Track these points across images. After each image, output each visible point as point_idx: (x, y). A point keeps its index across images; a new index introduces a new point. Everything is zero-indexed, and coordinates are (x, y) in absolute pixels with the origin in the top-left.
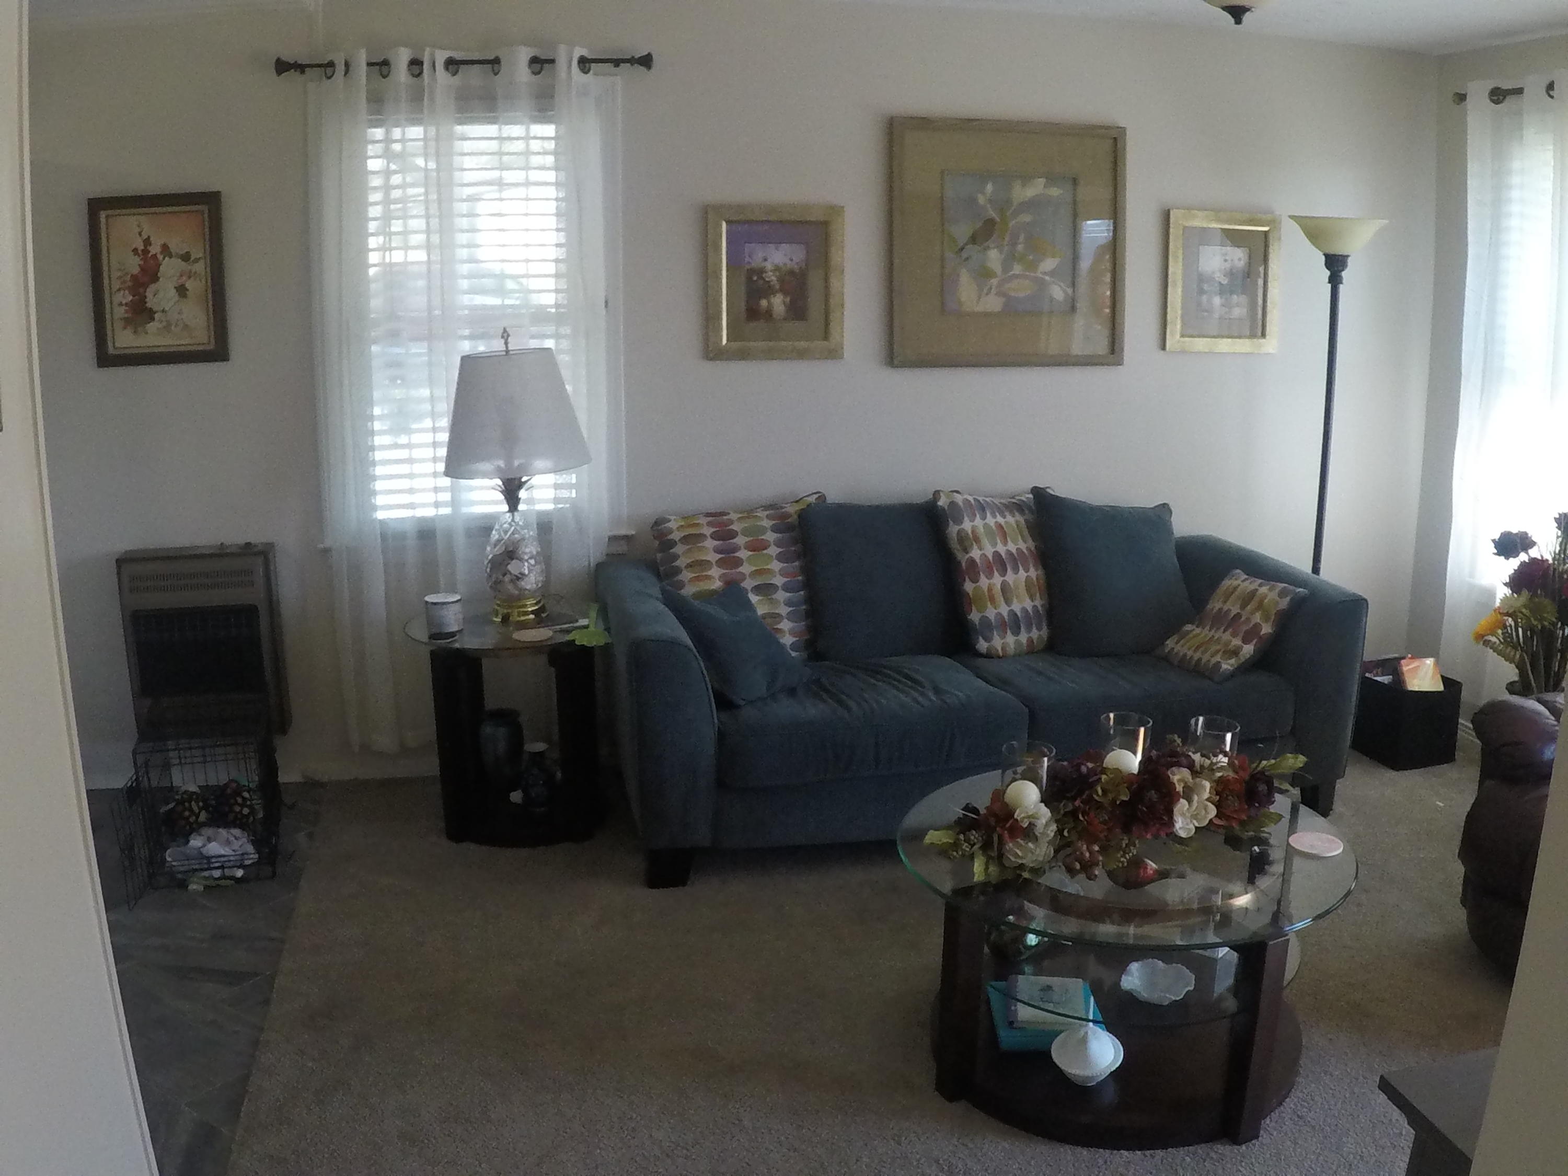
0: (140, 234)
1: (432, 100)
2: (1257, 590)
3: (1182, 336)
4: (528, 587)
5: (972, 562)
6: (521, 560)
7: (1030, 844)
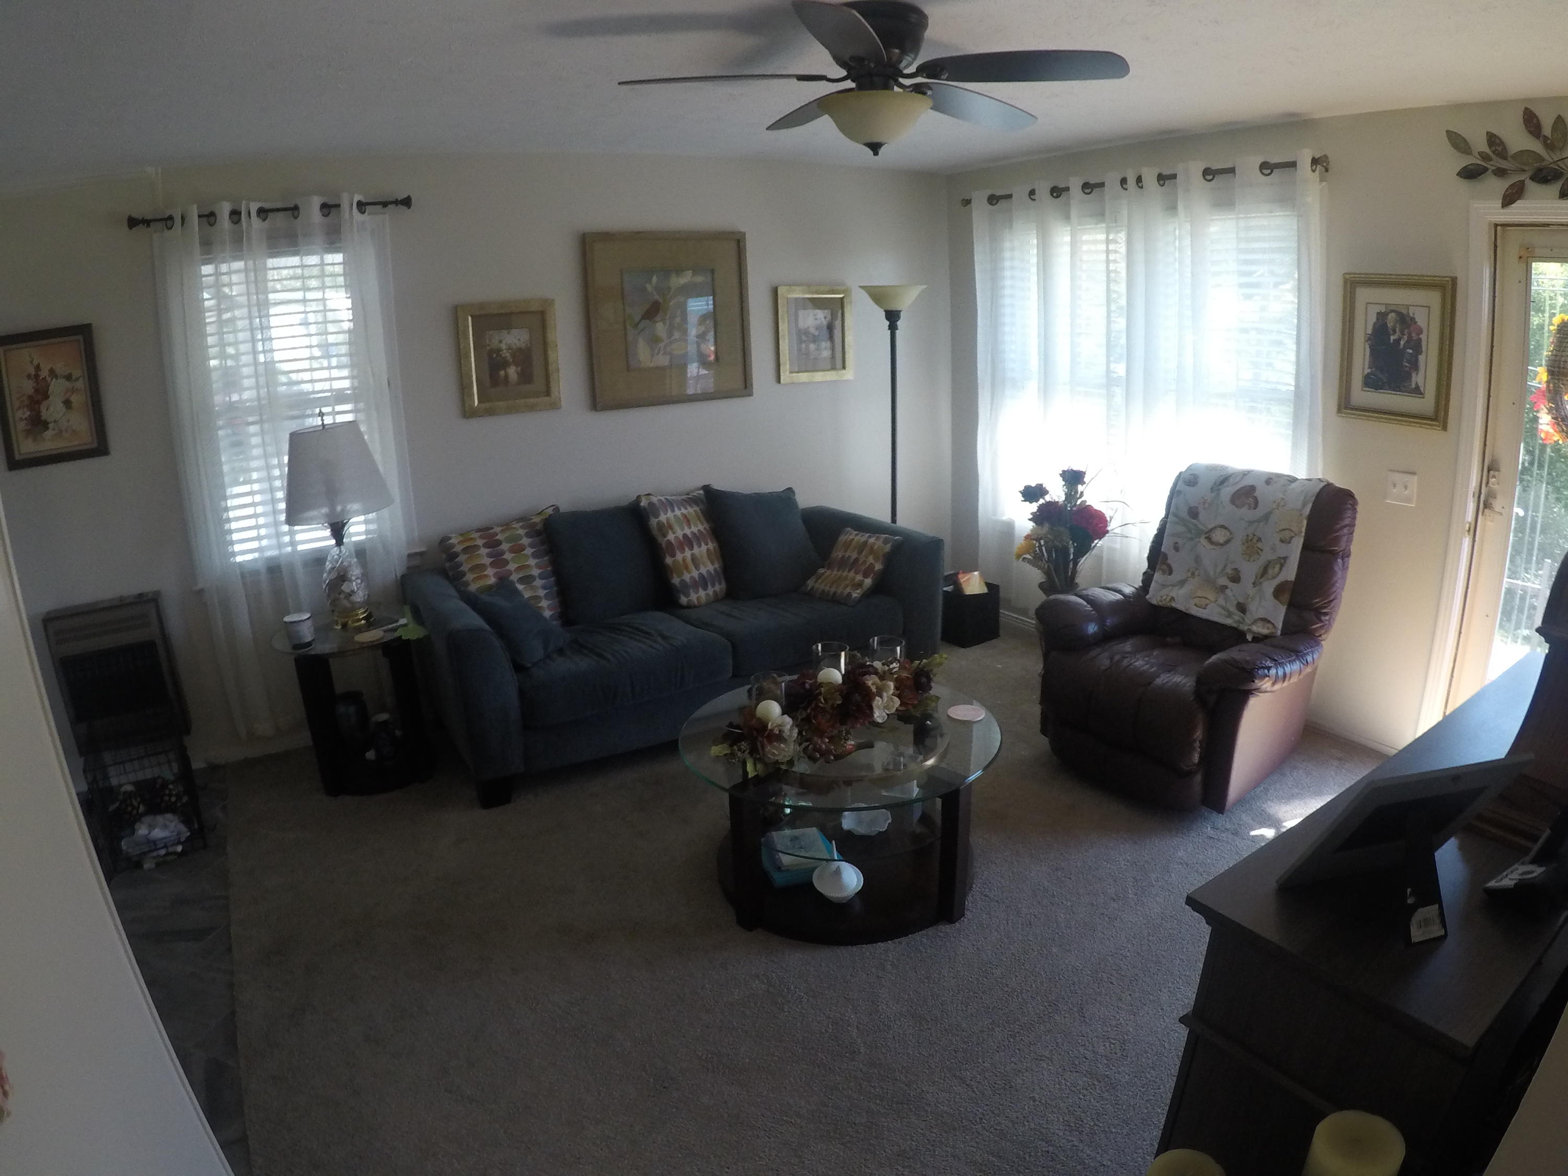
0: (31, 362)
1: (249, 239)
2: (867, 541)
3: (791, 372)
4: (359, 600)
5: (669, 543)
6: (351, 581)
7: (782, 745)
